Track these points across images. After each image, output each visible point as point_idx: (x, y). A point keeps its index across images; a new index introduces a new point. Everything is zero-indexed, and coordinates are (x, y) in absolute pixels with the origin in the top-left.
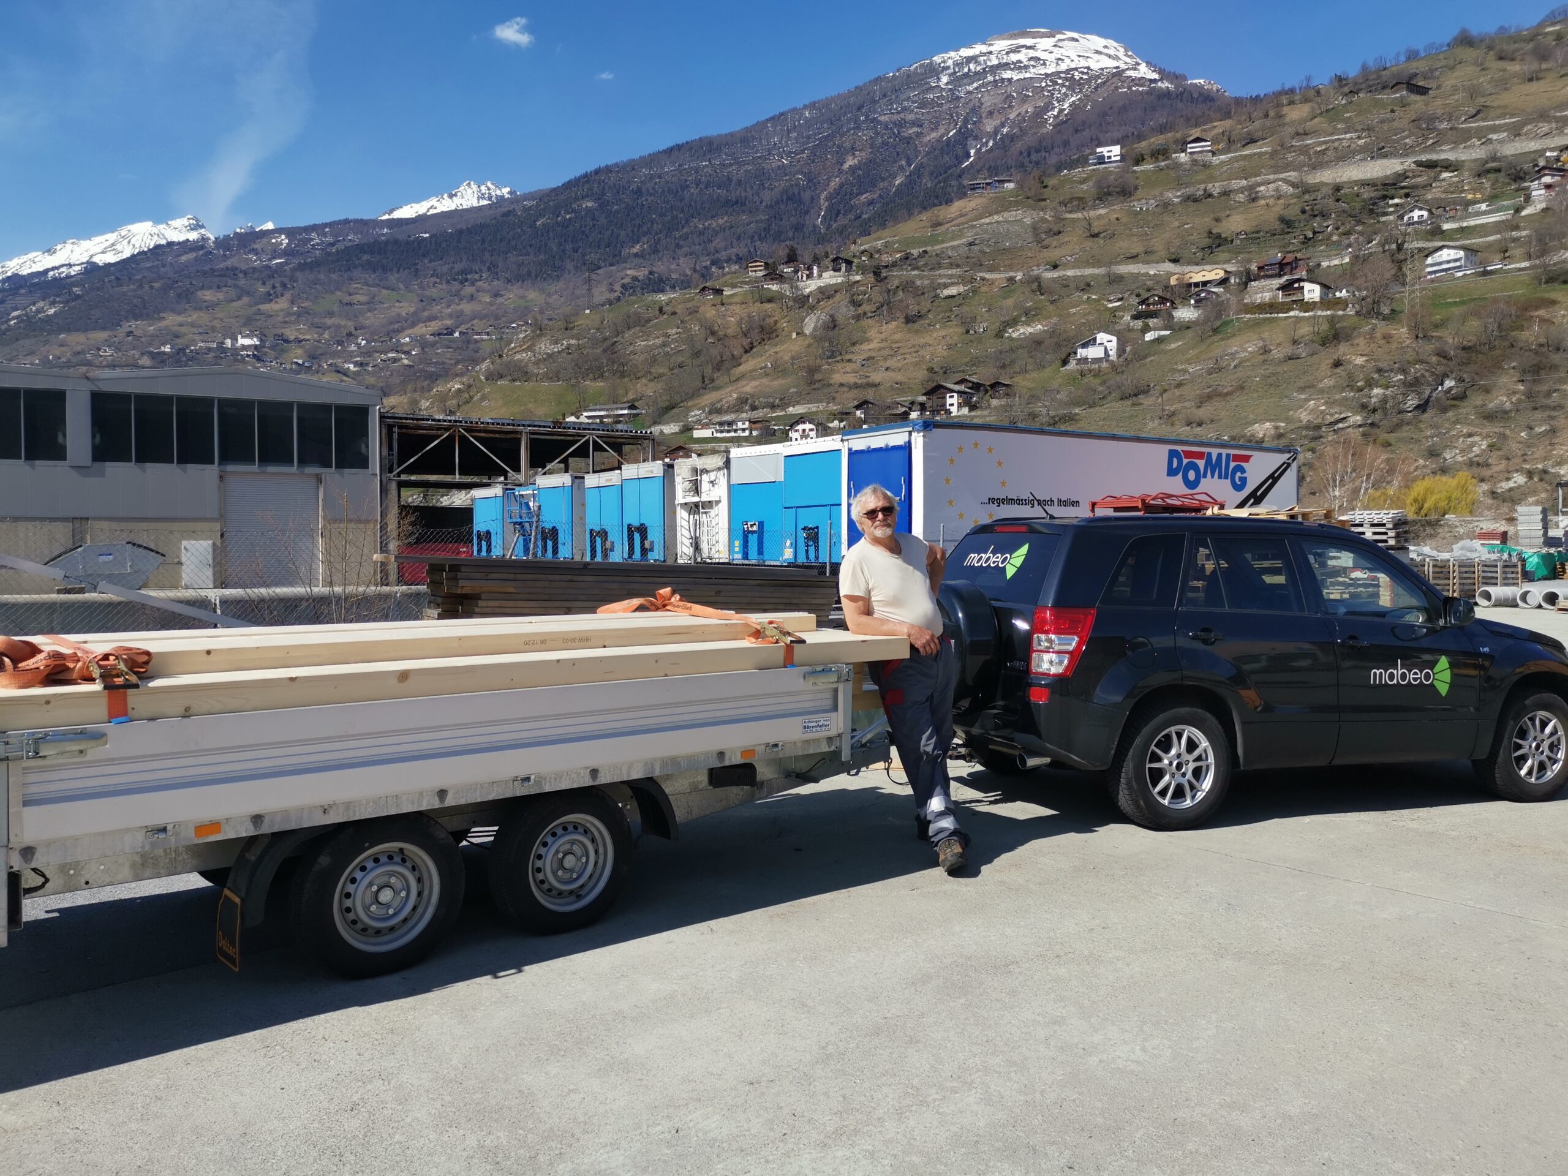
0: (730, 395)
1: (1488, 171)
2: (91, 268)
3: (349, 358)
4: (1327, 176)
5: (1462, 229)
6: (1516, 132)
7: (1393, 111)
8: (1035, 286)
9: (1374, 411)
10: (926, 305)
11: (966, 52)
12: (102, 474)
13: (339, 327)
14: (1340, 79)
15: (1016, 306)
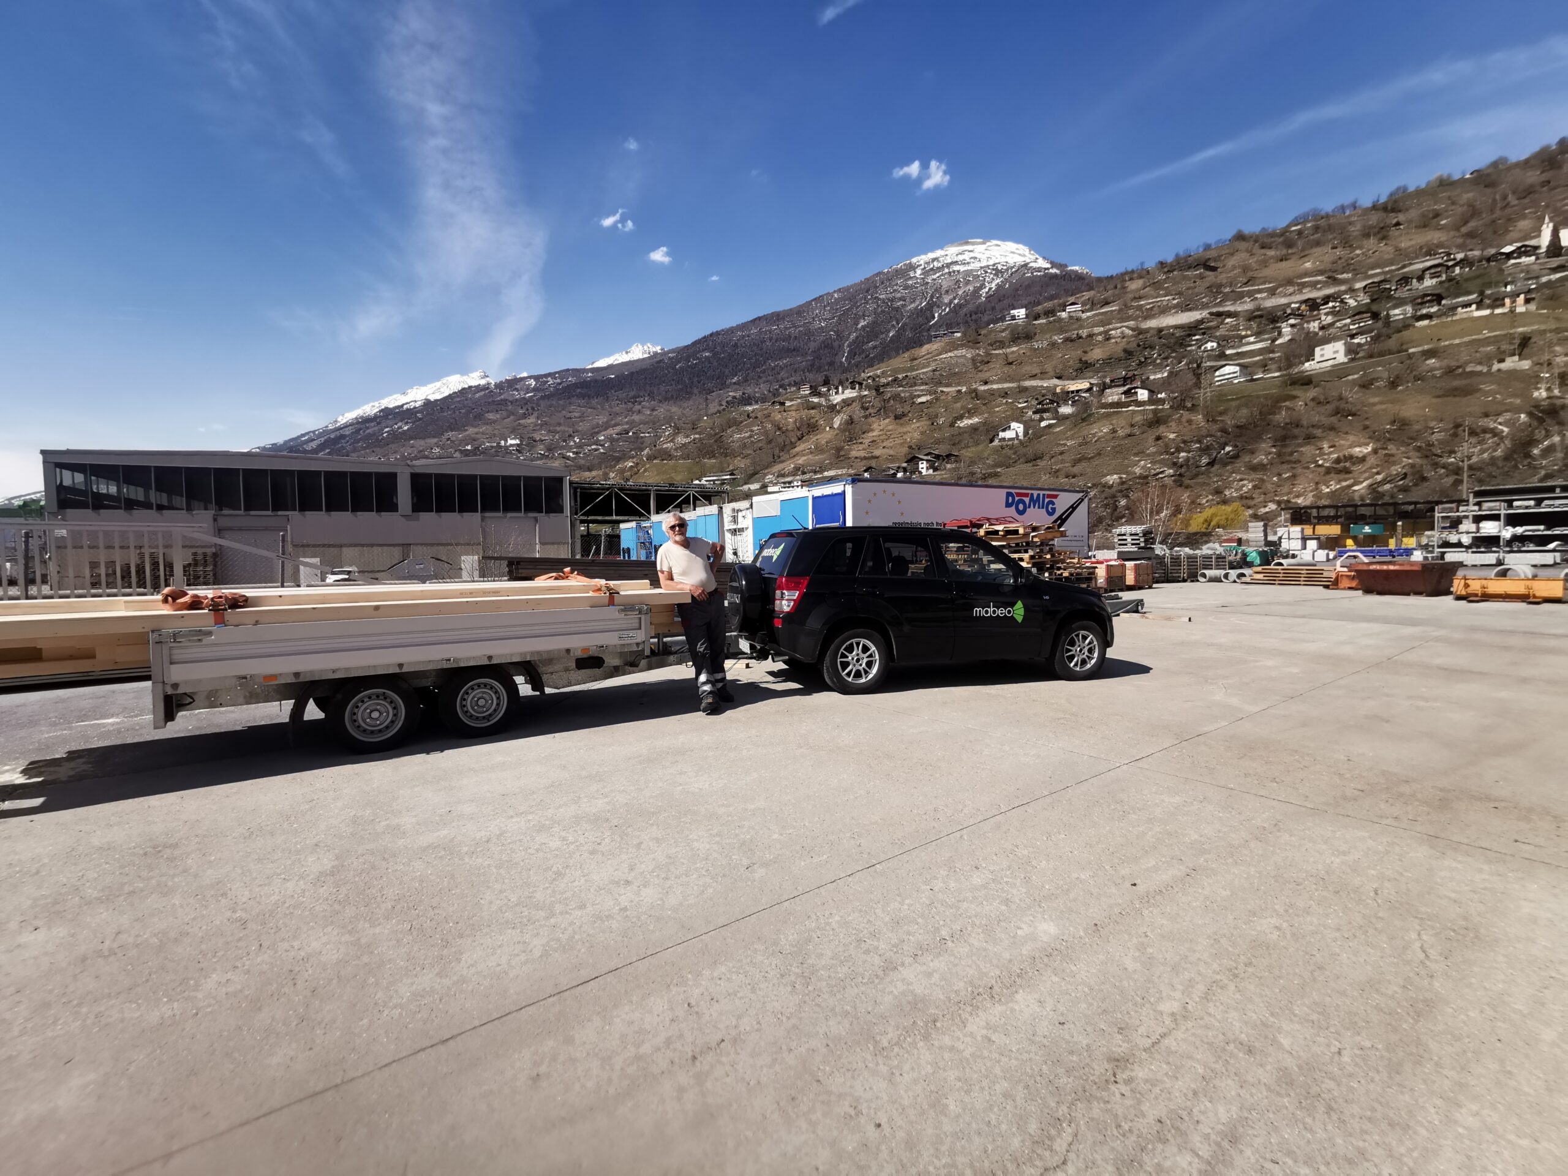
0: (790, 466)
1: (1255, 317)
2: (428, 403)
3: (570, 449)
4: (1153, 323)
5: (1238, 354)
6: (1272, 292)
7: (1195, 282)
8: (974, 395)
9: (1181, 466)
10: (907, 408)
11: (931, 255)
12: (417, 519)
13: (564, 431)
14: (1161, 263)
15: (962, 407)
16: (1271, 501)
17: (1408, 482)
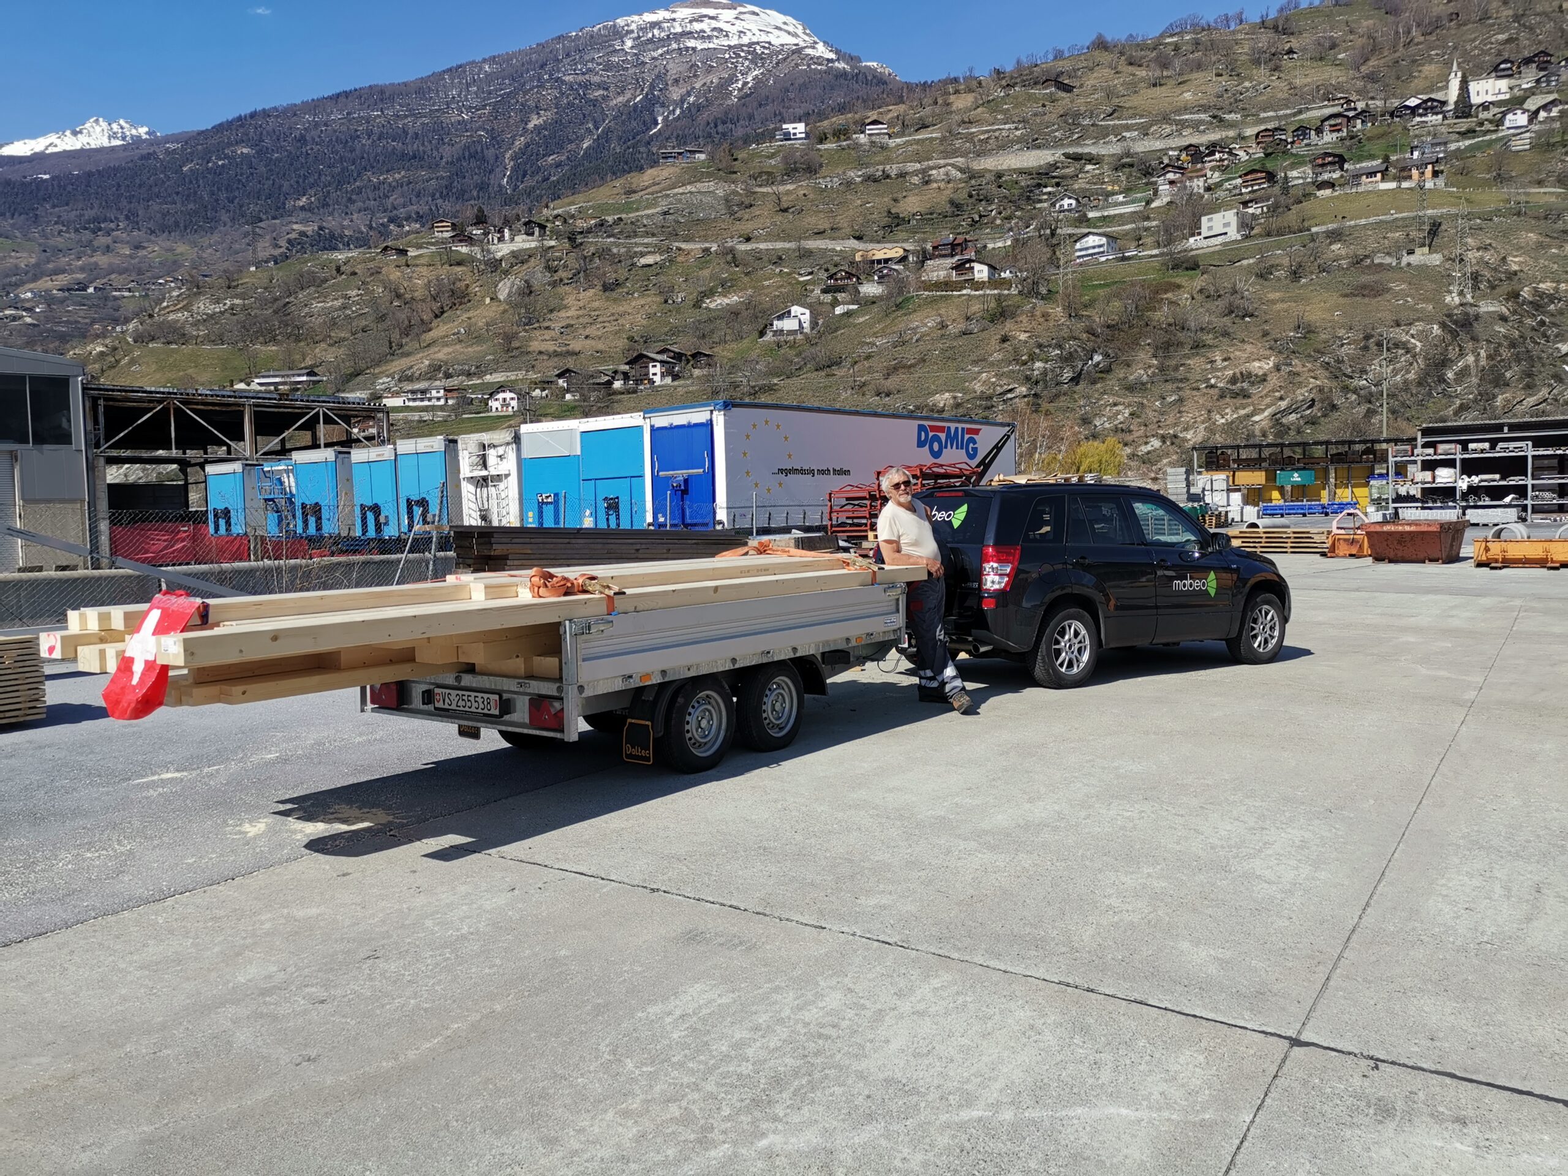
0: (422, 362)
1: (1124, 166)
4: (990, 163)
5: (1104, 218)
6: (1145, 131)
7: (1044, 106)
8: (729, 257)
9: (1037, 382)
10: (623, 273)
11: (649, 17)
14: (998, 72)
15: (712, 277)
16: (1153, 436)
17: (1315, 411)
